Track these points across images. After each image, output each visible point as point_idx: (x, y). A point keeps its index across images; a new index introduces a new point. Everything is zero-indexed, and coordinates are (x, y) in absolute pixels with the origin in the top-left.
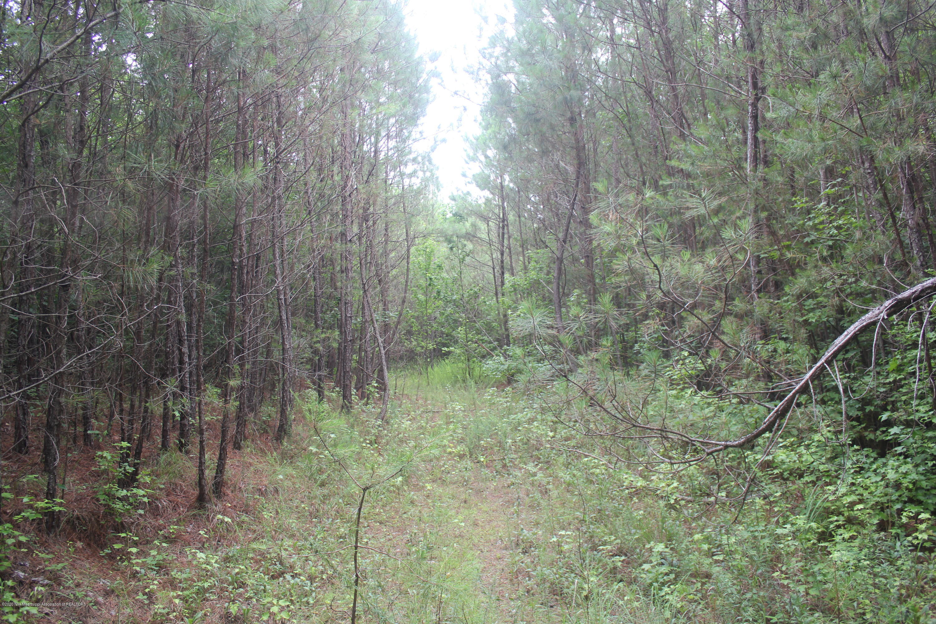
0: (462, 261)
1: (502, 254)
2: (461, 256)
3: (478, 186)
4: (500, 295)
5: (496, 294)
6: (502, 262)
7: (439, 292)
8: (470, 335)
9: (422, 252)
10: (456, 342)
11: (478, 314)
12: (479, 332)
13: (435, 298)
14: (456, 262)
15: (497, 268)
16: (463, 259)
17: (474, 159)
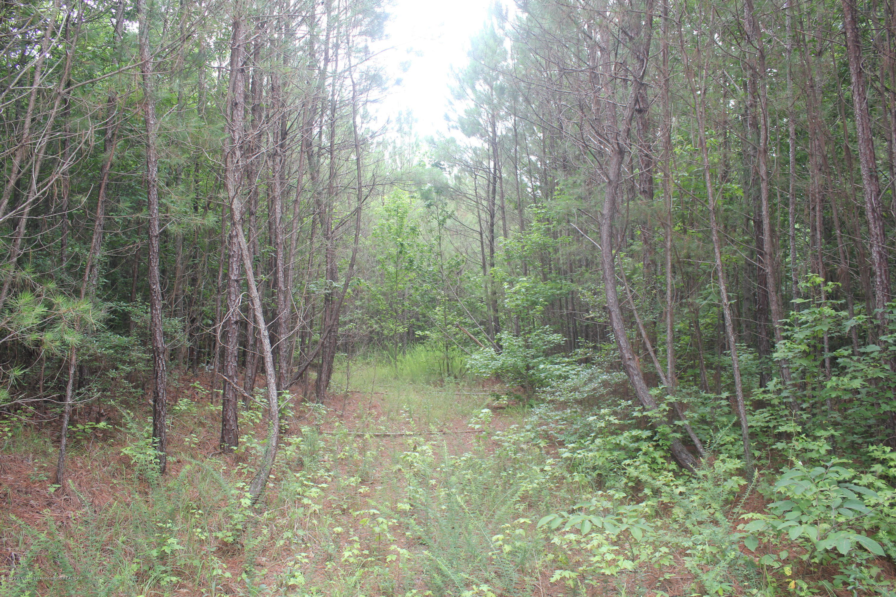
0: (442, 223)
1: (492, 216)
2: (441, 218)
3: (464, 130)
4: (488, 267)
5: (484, 267)
6: (492, 225)
7: (411, 261)
8: (450, 317)
9: (393, 213)
10: (432, 325)
11: (460, 292)
12: (460, 314)
13: (407, 269)
14: (435, 223)
15: (486, 234)
16: (444, 221)
17: (460, 97)
